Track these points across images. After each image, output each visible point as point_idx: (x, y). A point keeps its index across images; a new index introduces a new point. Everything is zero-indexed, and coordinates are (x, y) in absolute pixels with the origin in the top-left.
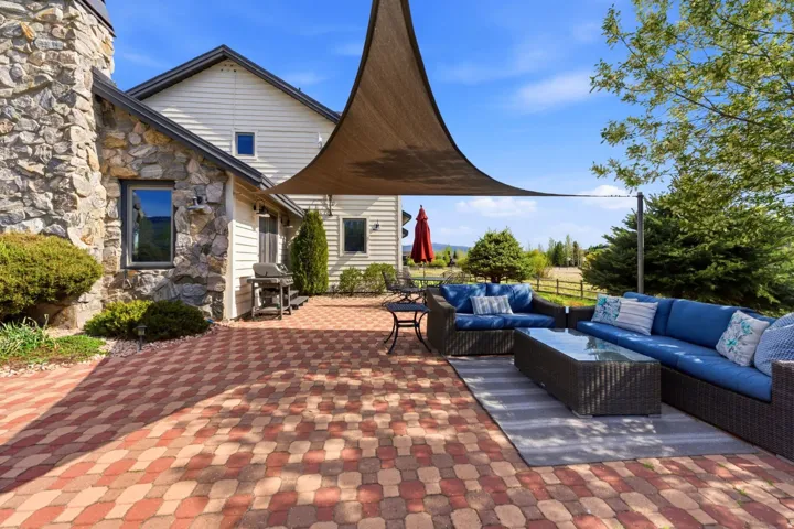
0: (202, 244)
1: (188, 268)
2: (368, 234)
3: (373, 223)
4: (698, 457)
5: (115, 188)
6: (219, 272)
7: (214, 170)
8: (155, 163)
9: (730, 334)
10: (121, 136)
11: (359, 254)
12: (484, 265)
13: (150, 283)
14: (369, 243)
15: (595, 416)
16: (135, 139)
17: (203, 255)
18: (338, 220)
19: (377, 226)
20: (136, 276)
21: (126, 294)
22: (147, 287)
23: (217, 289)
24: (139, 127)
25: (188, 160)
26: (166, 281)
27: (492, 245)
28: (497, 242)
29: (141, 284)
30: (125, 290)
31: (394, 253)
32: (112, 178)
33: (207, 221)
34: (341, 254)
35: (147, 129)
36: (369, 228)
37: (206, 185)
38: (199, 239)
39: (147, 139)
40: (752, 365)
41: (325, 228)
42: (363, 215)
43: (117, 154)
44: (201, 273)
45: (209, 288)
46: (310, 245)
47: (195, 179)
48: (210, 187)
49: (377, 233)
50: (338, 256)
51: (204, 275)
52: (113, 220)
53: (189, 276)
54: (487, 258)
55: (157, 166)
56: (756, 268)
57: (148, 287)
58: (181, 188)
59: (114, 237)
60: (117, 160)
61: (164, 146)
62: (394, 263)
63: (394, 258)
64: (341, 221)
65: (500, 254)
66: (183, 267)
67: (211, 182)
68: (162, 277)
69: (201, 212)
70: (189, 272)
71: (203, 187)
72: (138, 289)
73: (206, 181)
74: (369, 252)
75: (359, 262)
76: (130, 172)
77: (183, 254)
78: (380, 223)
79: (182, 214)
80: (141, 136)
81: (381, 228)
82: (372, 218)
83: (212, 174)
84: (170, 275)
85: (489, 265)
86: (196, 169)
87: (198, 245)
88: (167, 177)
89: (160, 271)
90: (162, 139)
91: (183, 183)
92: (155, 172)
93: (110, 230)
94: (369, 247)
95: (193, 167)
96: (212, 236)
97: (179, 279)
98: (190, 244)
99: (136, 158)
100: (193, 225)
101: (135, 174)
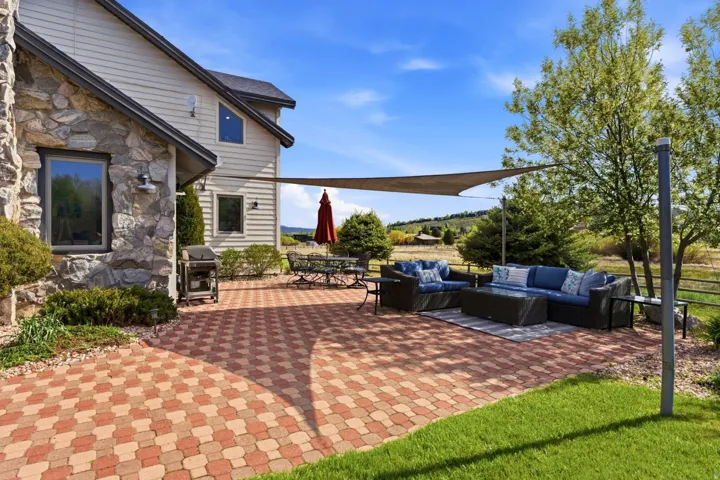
0: (146, 226)
1: (131, 251)
2: (245, 212)
3: (250, 201)
4: (569, 333)
5: (33, 158)
6: (165, 256)
7: (157, 146)
8: (86, 133)
9: (568, 281)
10: (44, 96)
11: (234, 234)
12: (356, 245)
13: (84, 269)
14: (246, 222)
15: (525, 325)
16: (60, 102)
17: (148, 237)
18: (212, 196)
19: (256, 204)
20: (65, 263)
21: (50, 283)
22: (78, 274)
23: (163, 274)
24: (64, 88)
25: (128, 133)
26: (102, 267)
27: (362, 226)
28: (366, 224)
29: (72, 271)
30: (48, 279)
31: (271, 233)
32: (28, 145)
33: (152, 201)
34: (215, 234)
35: (76, 93)
36: (246, 206)
37: (148, 163)
38: (142, 220)
39: (75, 104)
40: (578, 294)
41: (201, 205)
42: (240, 192)
43: (37, 116)
44: (145, 257)
45: (154, 272)
46: (190, 223)
47: (136, 154)
48: (153, 166)
49: (254, 212)
50: (212, 236)
51: (148, 259)
52: (30, 195)
53: (132, 260)
54: (358, 238)
55: (89, 136)
56: (559, 247)
57: (80, 274)
58: (118, 163)
59: (33, 216)
60: (36, 125)
61: (97, 113)
62: (272, 244)
63: (271, 238)
64: (215, 197)
65: (370, 235)
66: (124, 251)
67: (154, 159)
68: (98, 262)
69: (145, 191)
70: (133, 256)
71: (144, 164)
72: (66, 277)
73: (149, 157)
74: (246, 232)
75: (235, 242)
76: (54, 140)
77: (124, 236)
78: (259, 202)
79: (123, 193)
80: (68, 98)
81: (259, 206)
82: (248, 195)
83: (156, 150)
84: (109, 260)
85: (361, 246)
86: (137, 144)
87: (142, 227)
88: (102, 150)
89: (96, 255)
90: (95, 105)
91: (121, 158)
92: (88, 142)
93: (27, 207)
94: (246, 227)
95: (132, 141)
96: (157, 218)
97: (118, 265)
98: (133, 226)
99: (60, 124)
100: (136, 205)
101: (63, 143)
